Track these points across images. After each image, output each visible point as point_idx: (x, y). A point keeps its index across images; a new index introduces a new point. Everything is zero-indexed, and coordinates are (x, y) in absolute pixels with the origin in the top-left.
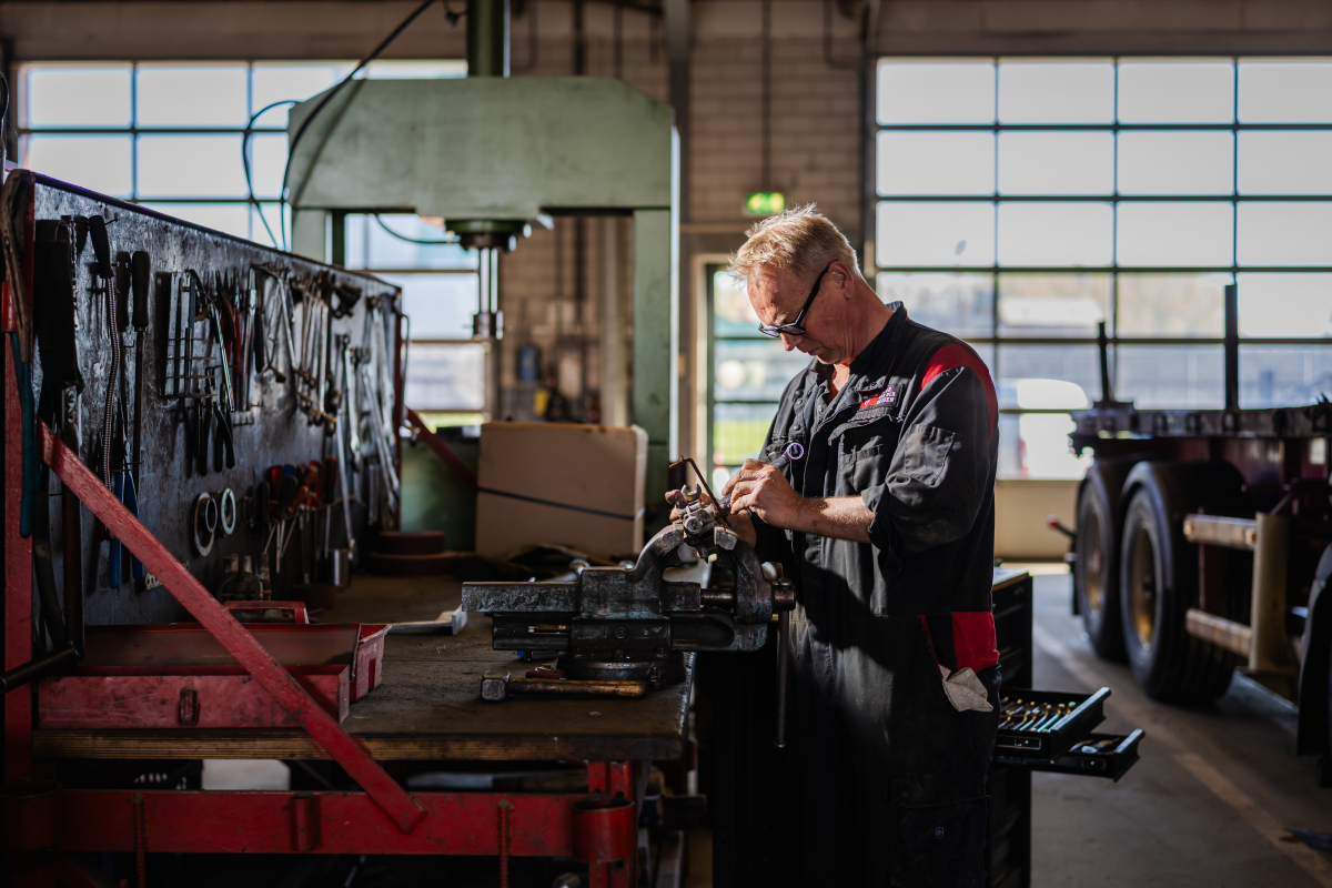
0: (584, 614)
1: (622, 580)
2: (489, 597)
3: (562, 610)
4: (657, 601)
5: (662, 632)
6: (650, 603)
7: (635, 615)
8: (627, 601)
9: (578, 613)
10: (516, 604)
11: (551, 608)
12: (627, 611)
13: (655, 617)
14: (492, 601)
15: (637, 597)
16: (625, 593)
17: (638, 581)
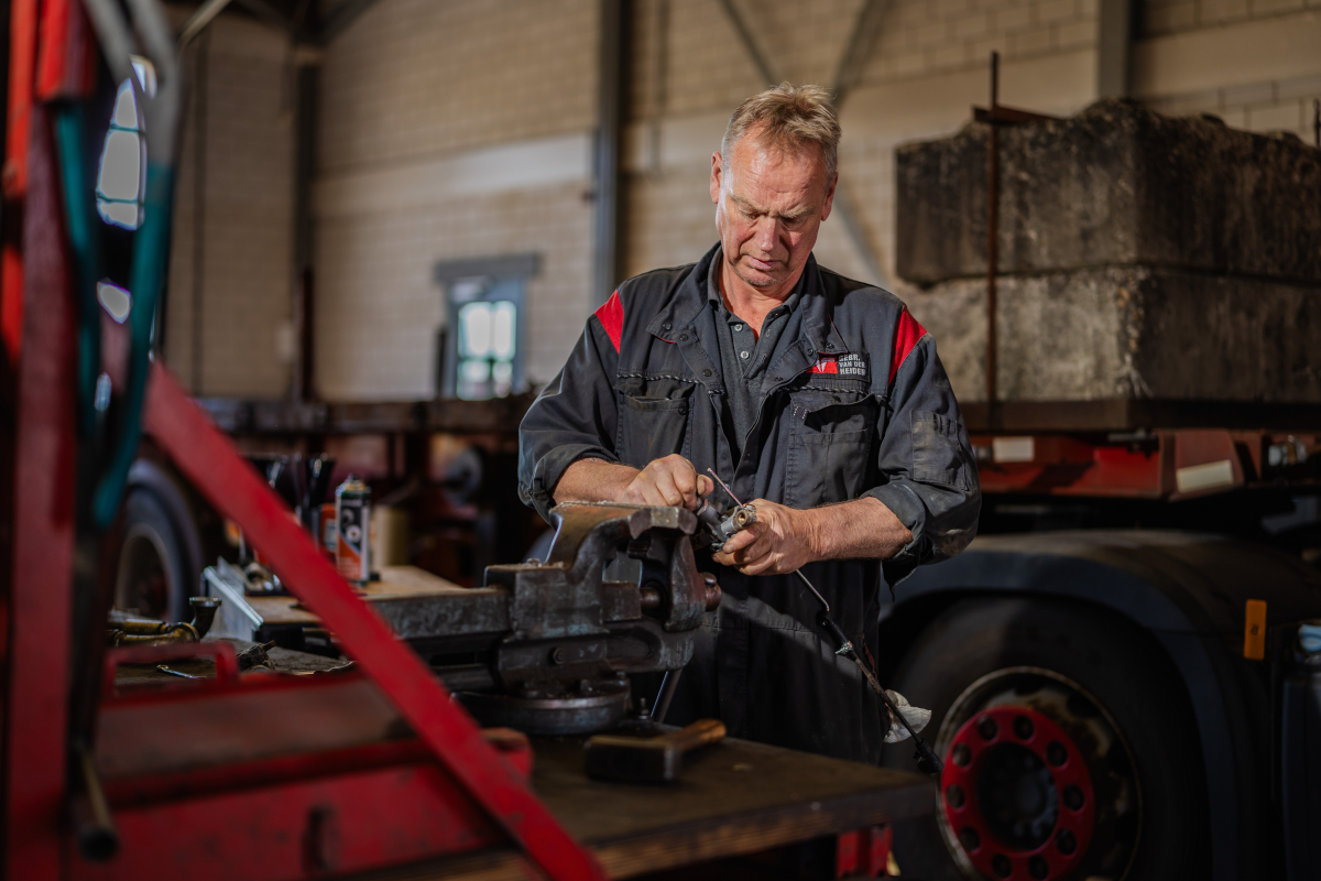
0: (519, 634)
1: (562, 581)
2: (403, 617)
3: (491, 629)
4: (598, 607)
5: (598, 650)
6: (591, 612)
7: (574, 629)
8: (566, 612)
9: (509, 632)
10: (436, 625)
11: (478, 628)
12: (566, 625)
13: (596, 630)
14: (406, 623)
15: (579, 604)
16: (566, 600)
17: (579, 582)
